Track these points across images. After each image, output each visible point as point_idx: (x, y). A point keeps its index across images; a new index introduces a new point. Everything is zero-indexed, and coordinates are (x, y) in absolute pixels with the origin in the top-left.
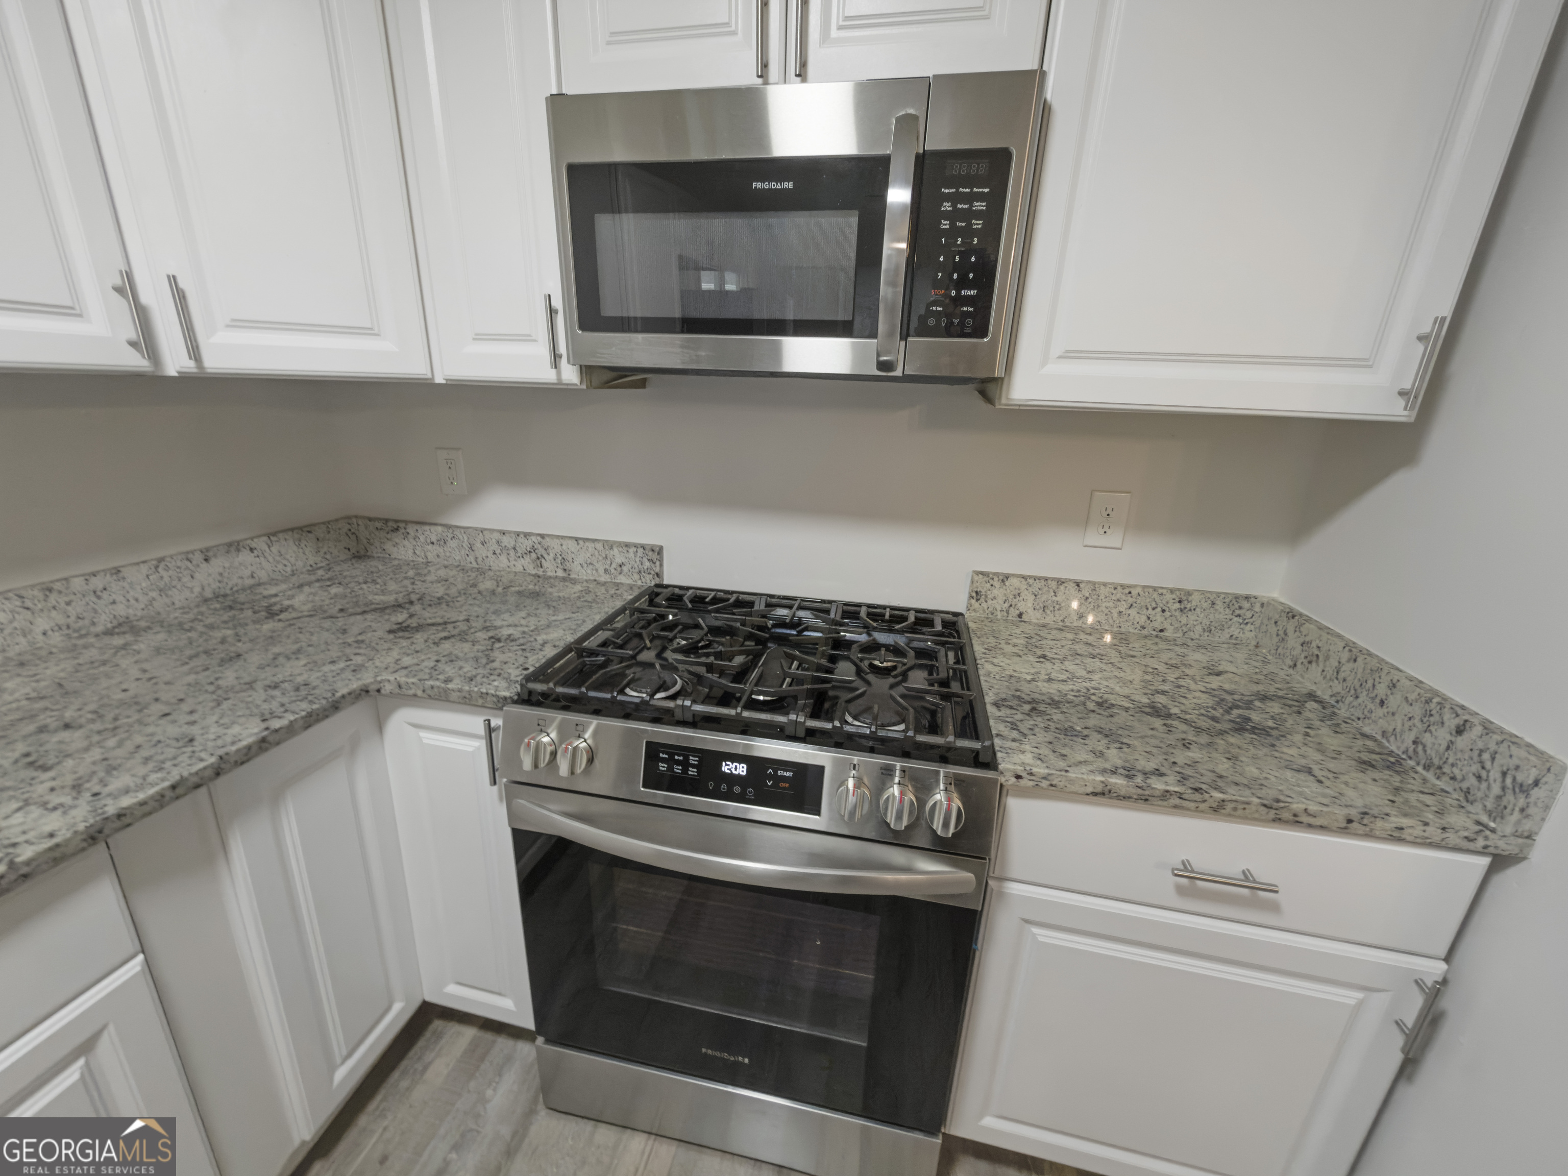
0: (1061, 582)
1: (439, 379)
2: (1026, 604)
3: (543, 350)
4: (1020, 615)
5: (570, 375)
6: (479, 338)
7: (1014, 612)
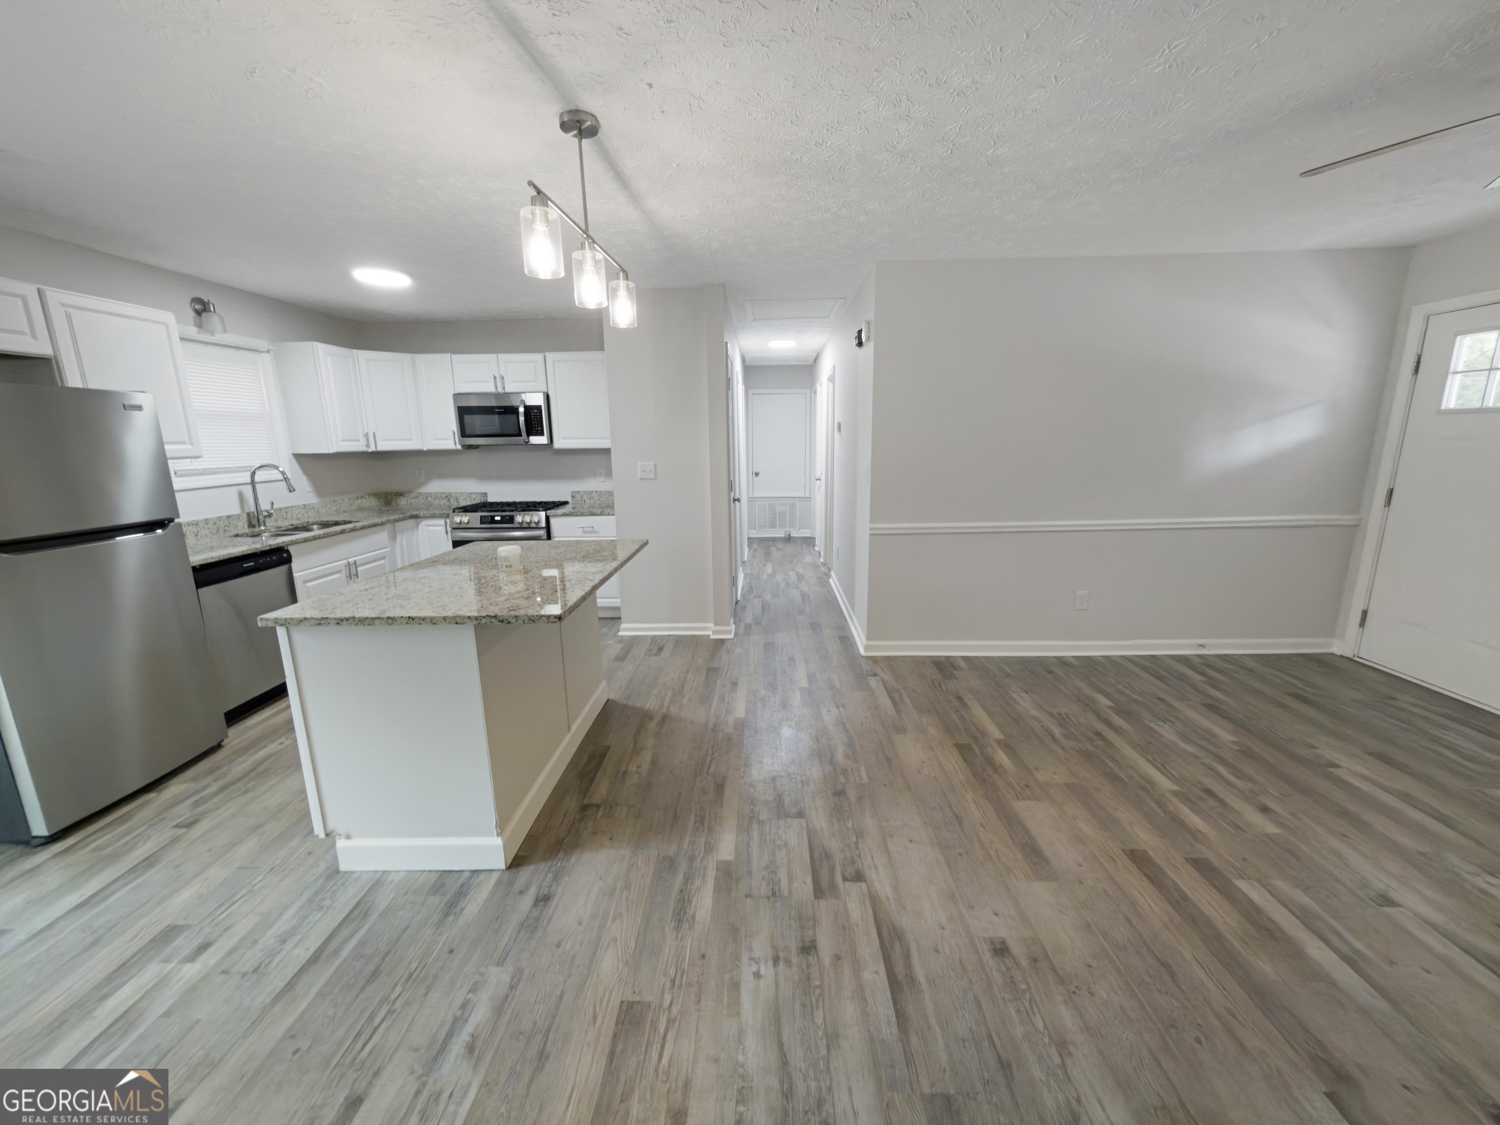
0: (592, 492)
1: (425, 449)
2: (585, 498)
3: (453, 442)
4: (585, 501)
5: (459, 447)
6: (436, 439)
7: (583, 501)
